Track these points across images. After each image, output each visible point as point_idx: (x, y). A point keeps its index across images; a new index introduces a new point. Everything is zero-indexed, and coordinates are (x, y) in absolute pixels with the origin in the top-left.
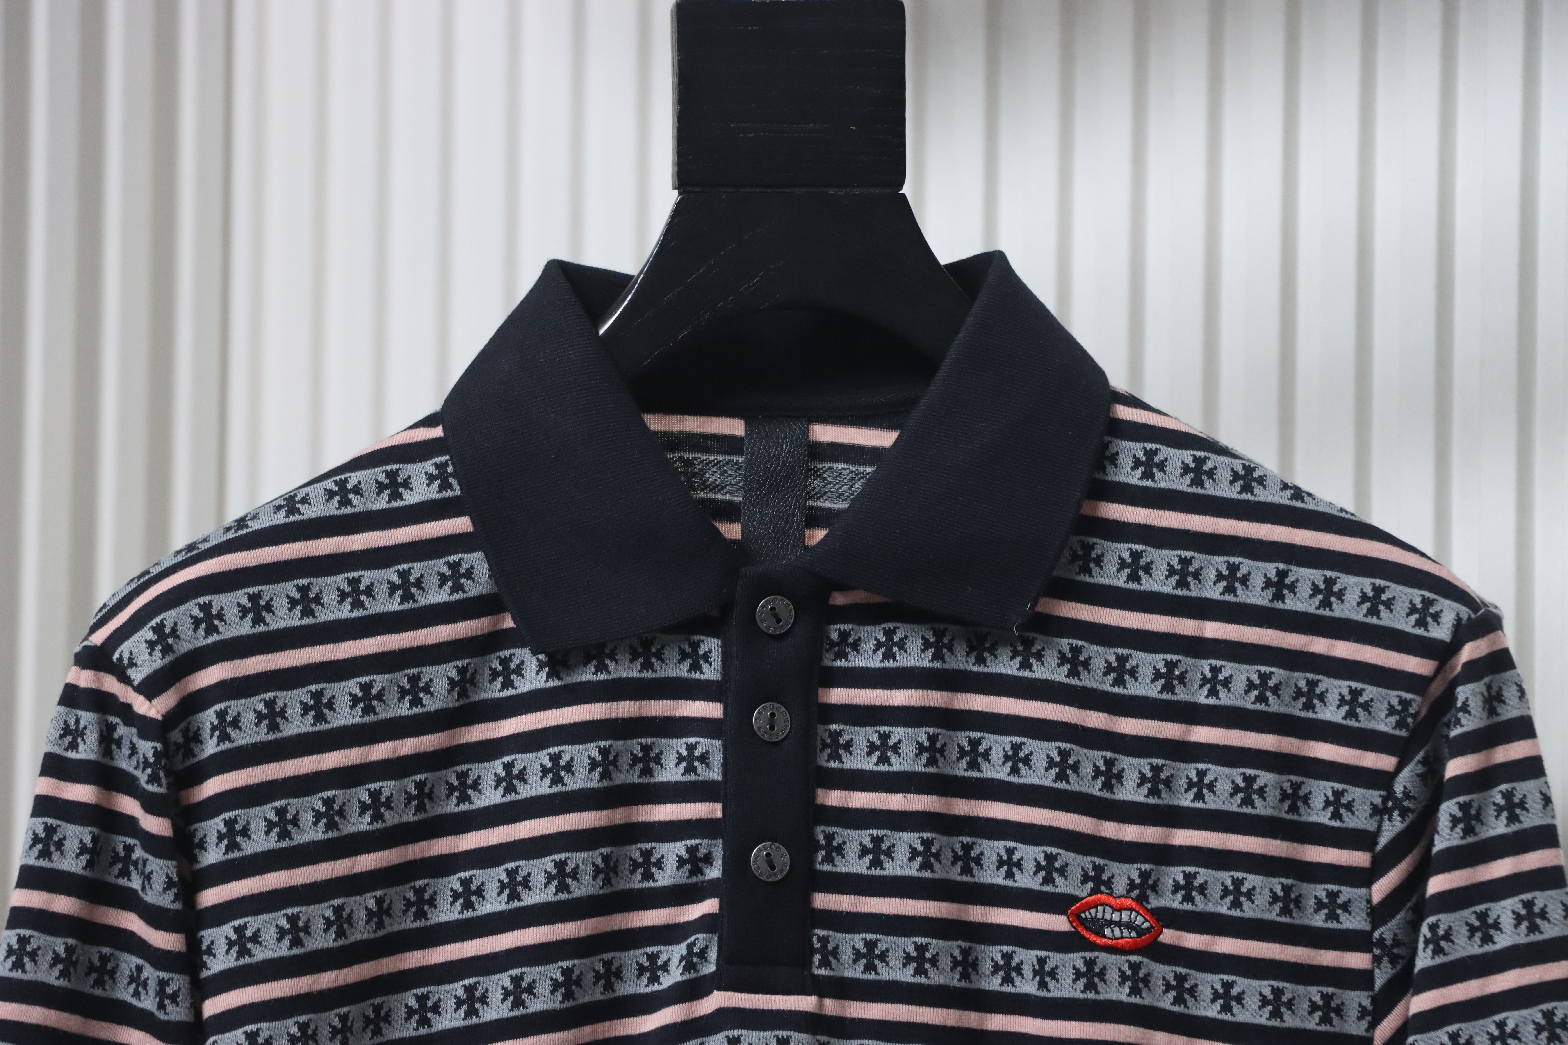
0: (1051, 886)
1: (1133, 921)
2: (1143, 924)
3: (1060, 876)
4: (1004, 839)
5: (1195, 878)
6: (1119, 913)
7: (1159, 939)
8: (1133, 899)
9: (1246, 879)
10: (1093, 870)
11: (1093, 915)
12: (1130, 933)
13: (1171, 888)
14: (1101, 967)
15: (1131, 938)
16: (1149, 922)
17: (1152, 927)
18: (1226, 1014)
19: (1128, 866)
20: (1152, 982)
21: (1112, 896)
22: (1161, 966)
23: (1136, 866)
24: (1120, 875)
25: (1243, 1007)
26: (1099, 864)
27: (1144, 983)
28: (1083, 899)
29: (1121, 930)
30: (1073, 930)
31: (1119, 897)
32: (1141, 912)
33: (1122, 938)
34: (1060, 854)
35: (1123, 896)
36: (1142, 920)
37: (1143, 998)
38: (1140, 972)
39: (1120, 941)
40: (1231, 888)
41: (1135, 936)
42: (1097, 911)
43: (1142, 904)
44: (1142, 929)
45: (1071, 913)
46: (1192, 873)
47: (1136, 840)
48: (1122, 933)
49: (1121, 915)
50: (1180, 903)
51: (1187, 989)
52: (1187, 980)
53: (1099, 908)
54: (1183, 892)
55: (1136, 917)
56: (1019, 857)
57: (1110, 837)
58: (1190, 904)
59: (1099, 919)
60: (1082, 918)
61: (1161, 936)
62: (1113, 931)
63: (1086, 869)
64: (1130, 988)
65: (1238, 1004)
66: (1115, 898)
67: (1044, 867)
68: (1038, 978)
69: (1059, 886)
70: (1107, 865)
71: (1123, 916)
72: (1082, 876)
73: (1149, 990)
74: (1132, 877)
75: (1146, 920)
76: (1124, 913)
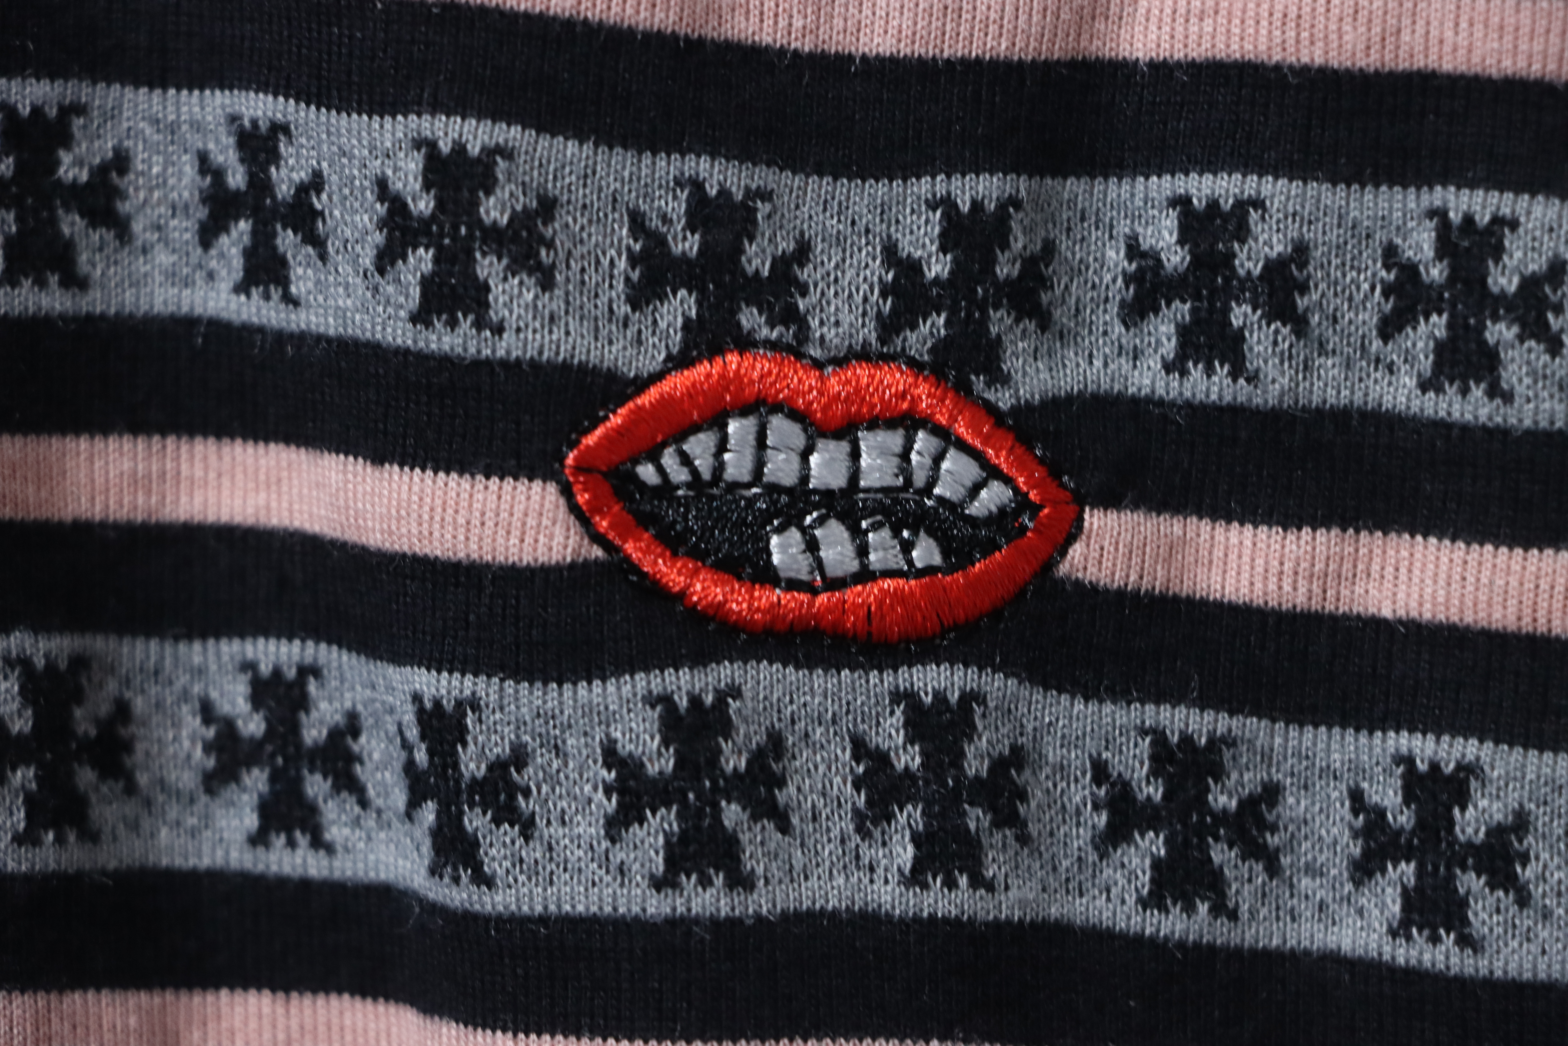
0: (466, 325)
1: (920, 479)
2: (974, 491)
3: (512, 270)
4: (224, 83)
5: (1242, 233)
6: (845, 446)
7: (1063, 569)
8: (915, 365)
9: (1514, 224)
10: (691, 227)
11: (704, 464)
12: (907, 547)
13: (1118, 291)
14: (759, 739)
15: (912, 572)
16: (1008, 481)
17: (1022, 503)
18: (1435, 940)
19: (880, 189)
20: (1037, 796)
21: (799, 355)
22: (1079, 706)
23: (923, 187)
24: (839, 240)
25: (1523, 900)
26: (724, 192)
27: (992, 807)
28: (642, 384)
29: (857, 533)
30: (597, 552)
31: (840, 362)
32: (961, 429)
33: (865, 575)
34: (507, 152)
35: (864, 355)
36: (970, 470)
37: (990, 887)
38: (970, 751)
39: (854, 594)
40: (1436, 273)
41: (937, 559)
42: (722, 447)
43: (963, 388)
44: (972, 521)
45: (578, 469)
46: (1227, 205)
47: (919, 50)
48: (863, 551)
49: (855, 455)
50: (1168, 367)
51: (1221, 819)
52: (1219, 774)
53: (733, 427)
54: (1182, 309)
55: (938, 459)
56: (302, 175)
57: (781, 40)
58: (1222, 371)
59: (735, 486)
60: (642, 485)
61: (1077, 551)
62: (812, 546)
63: (655, 223)
64: (916, 839)
65: (1492, 886)
66: (818, 365)
67: (426, 223)
68: (429, 813)
69: (512, 322)
70: (766, 195)
71: (865, 461)
72: (634, 260)
73: (1024, 839)
74: (906, 248)
75: (993, 472)
76: (867, 441)
